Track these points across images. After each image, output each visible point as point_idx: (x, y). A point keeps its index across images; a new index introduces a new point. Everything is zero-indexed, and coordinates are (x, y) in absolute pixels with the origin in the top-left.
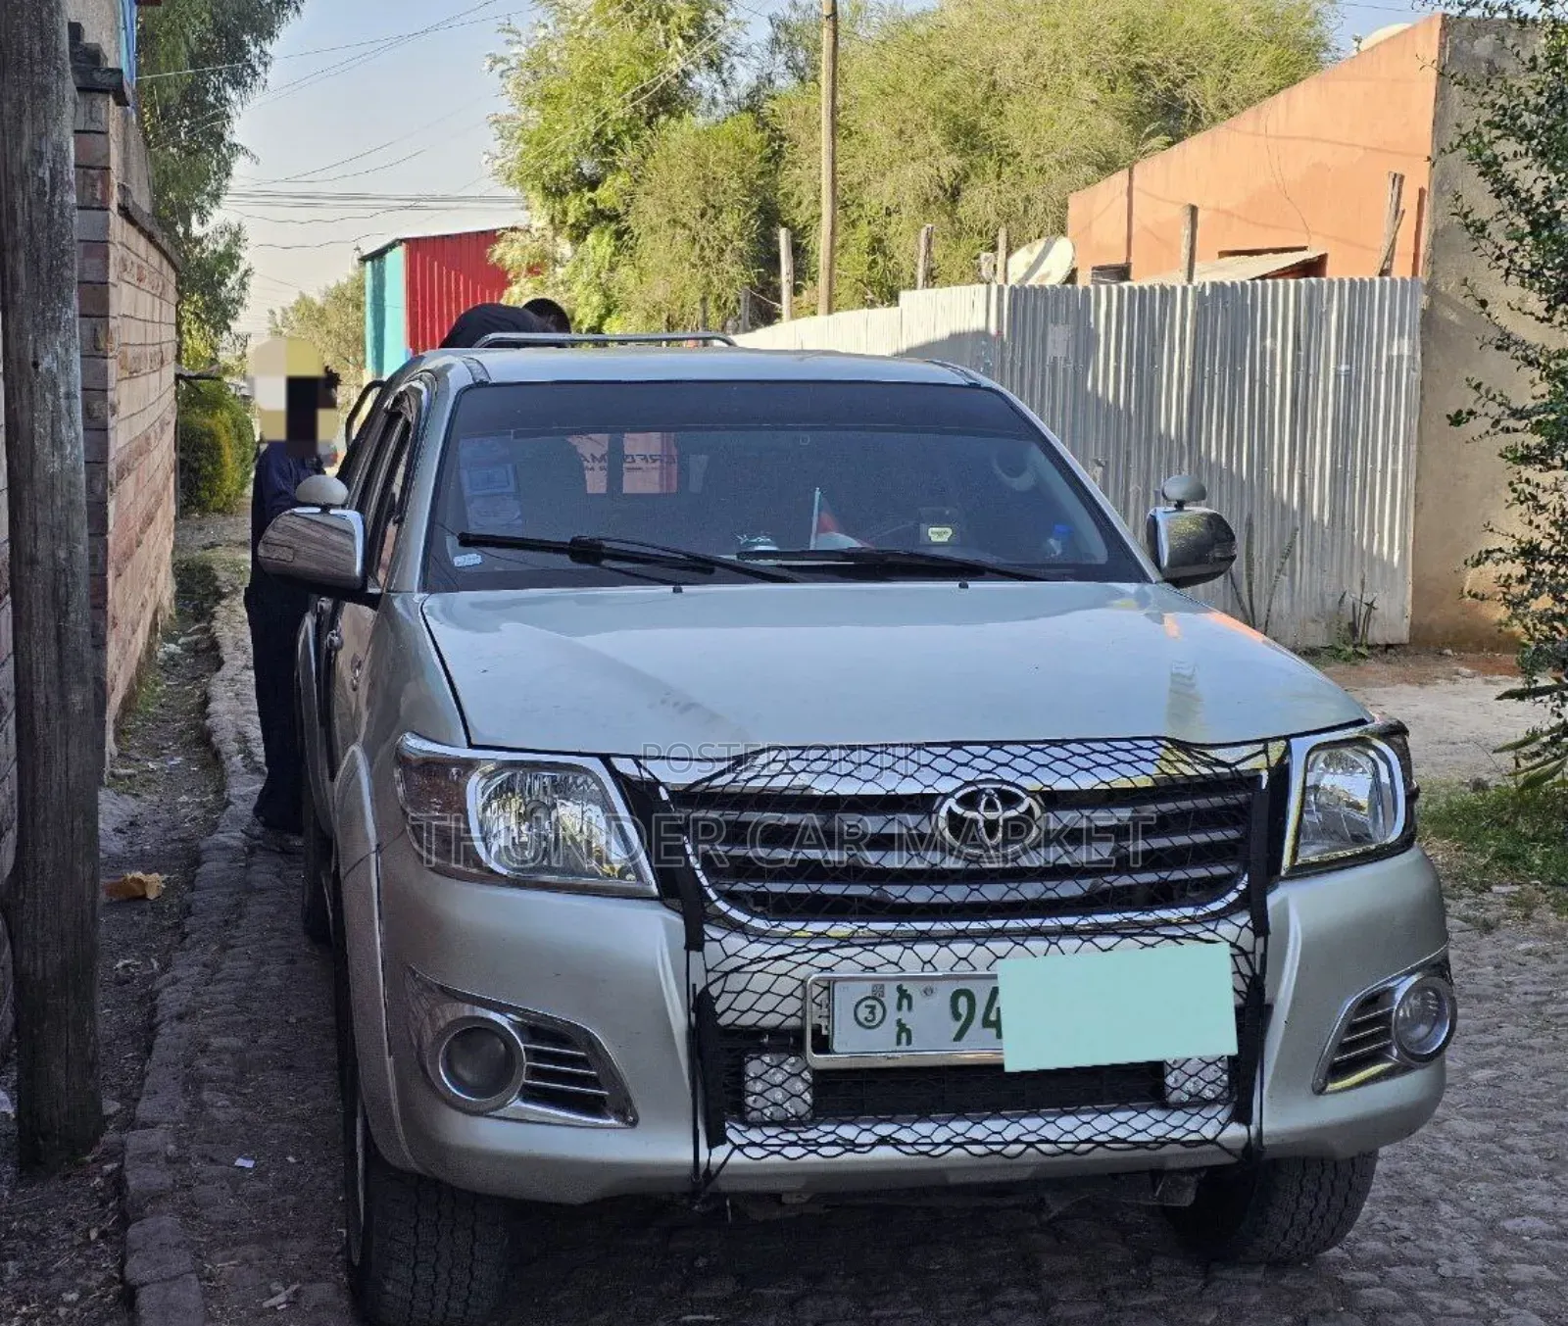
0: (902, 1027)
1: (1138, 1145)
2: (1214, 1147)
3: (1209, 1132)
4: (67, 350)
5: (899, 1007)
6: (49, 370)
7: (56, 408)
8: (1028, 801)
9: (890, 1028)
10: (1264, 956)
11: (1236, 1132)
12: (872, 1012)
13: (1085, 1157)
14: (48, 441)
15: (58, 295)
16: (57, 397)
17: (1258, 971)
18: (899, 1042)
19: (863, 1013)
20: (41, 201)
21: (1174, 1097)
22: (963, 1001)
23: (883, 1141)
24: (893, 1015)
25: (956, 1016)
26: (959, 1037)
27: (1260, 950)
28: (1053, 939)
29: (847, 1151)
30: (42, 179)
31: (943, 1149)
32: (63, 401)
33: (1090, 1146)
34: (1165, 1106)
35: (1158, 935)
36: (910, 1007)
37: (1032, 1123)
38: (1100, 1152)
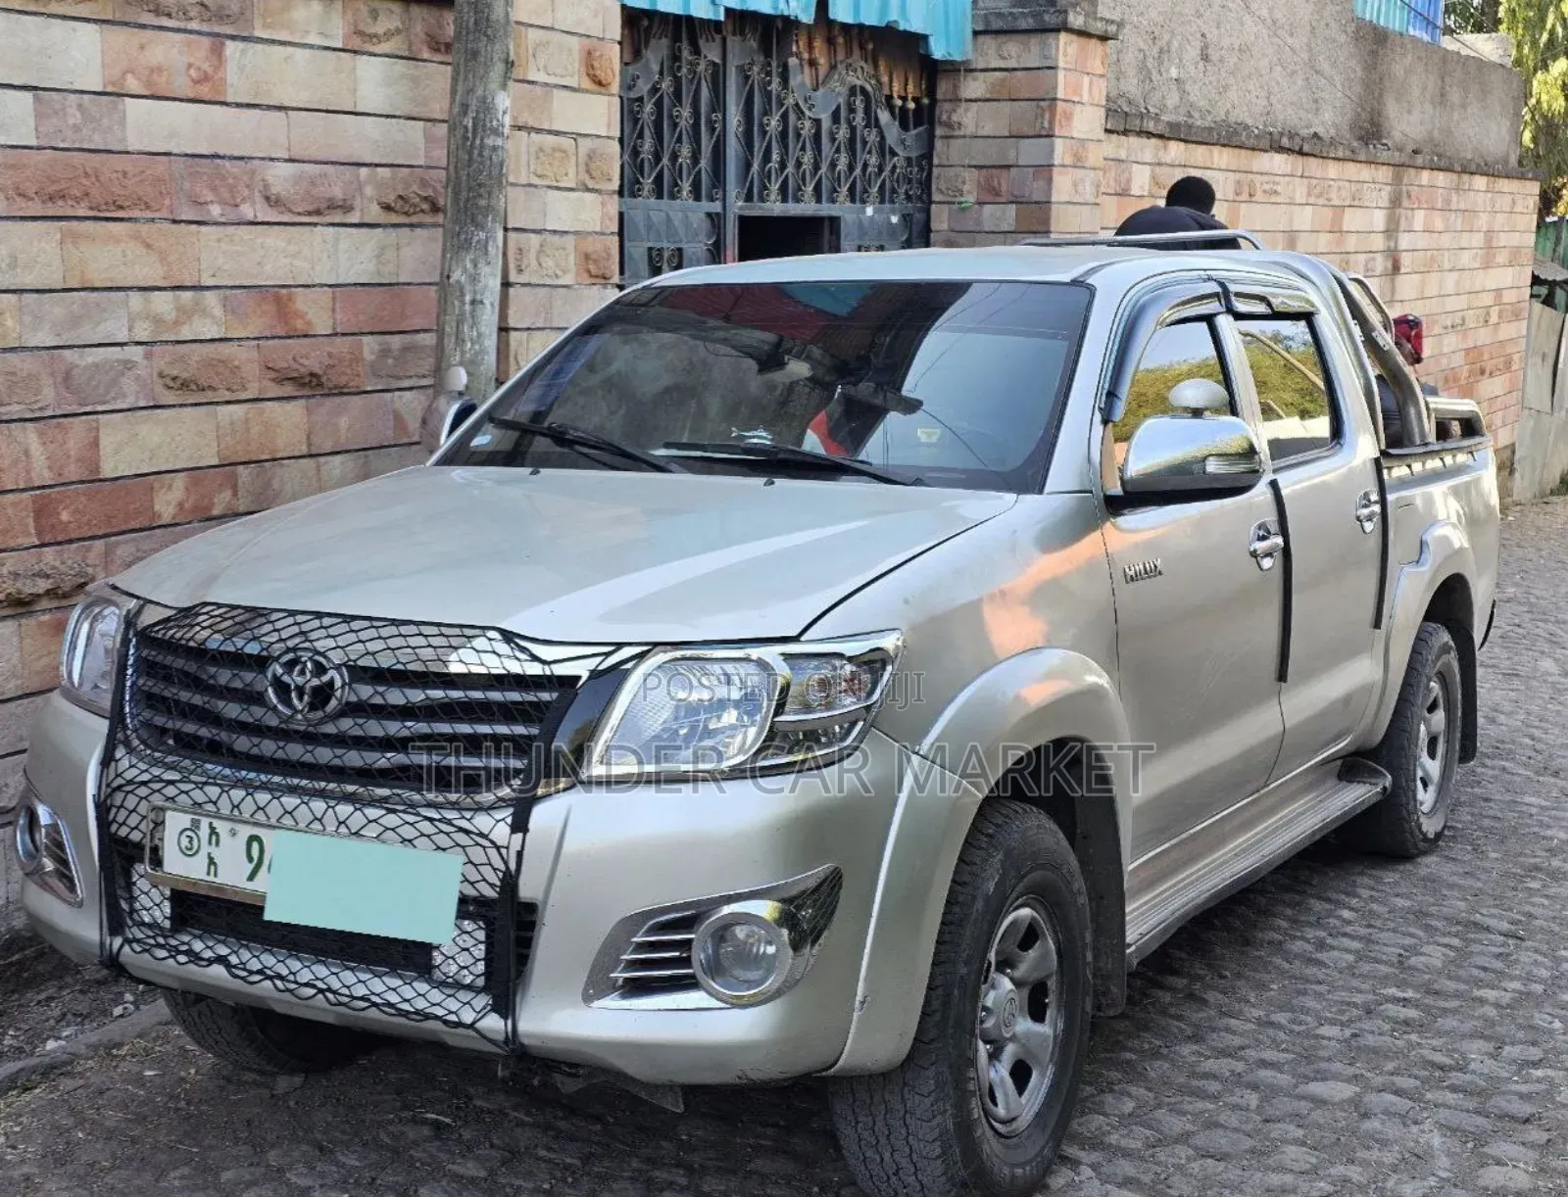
0: (211, 861)
1: (405, 1014)
2: (471, 1033)
3: (468, 1017)
4: (475, 266)
5: (210, 843)
6: (458, 282)
7: (462, 314)
8: (332, 673)
9: (201, 860)
10: (520, 854)
11: (493, 1023)
12: (191, 842)
13: (362, 1014)
14: (453, 340)
15: (473, 220)
16: (463, 303)
17: (513, 866)
18: (208, 874)
19: (185, 842)
20: (464, 144)
21: (437, 975)
22: (255, 846)
23: (221, 960)
24: (205, 849)
25: (250, 859)
26: (251, 878)
27: (516, 845)
28: (332, 803)
29: (190, 961)
30: (466, 127)
31: (257, 978)
32: (467, 307)
33: (366, 1004)
34: (430, 981)
35: (418, 814)
36: (217, 844)
37: (321, 971)
38: (373, 1013)
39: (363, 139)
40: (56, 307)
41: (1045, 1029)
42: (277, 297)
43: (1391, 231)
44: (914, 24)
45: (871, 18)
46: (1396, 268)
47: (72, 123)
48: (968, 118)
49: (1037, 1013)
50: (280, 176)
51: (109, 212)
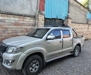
39: (31, 23)
40: (16, 29)
41: (38, 67)
42: (26, 29)
43: (88, 27)
44: (62, 19)
45: (60, 18)
46: (88, 29)
47: (16, 22)
48: (65, 22)
49: (37, 66)
50: (27, 24)
51: (18, 25)
